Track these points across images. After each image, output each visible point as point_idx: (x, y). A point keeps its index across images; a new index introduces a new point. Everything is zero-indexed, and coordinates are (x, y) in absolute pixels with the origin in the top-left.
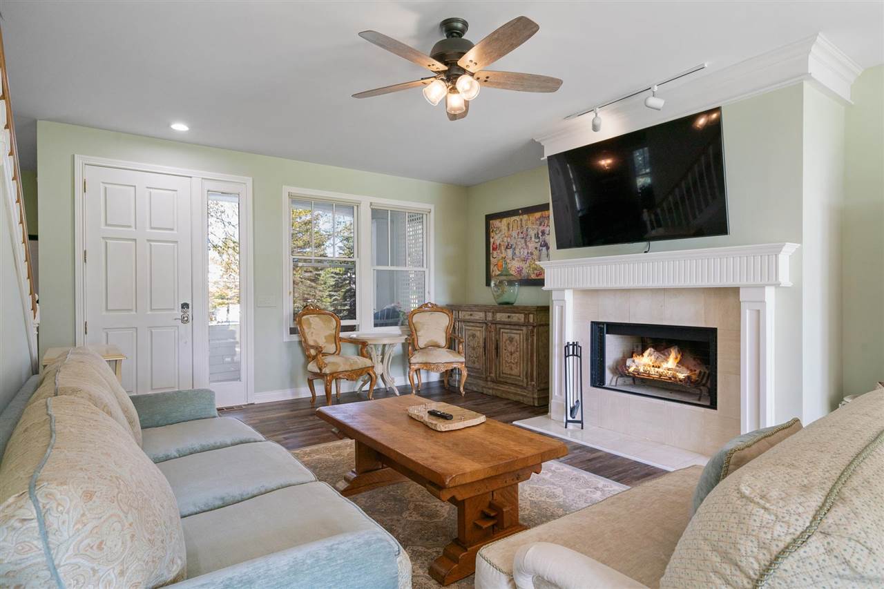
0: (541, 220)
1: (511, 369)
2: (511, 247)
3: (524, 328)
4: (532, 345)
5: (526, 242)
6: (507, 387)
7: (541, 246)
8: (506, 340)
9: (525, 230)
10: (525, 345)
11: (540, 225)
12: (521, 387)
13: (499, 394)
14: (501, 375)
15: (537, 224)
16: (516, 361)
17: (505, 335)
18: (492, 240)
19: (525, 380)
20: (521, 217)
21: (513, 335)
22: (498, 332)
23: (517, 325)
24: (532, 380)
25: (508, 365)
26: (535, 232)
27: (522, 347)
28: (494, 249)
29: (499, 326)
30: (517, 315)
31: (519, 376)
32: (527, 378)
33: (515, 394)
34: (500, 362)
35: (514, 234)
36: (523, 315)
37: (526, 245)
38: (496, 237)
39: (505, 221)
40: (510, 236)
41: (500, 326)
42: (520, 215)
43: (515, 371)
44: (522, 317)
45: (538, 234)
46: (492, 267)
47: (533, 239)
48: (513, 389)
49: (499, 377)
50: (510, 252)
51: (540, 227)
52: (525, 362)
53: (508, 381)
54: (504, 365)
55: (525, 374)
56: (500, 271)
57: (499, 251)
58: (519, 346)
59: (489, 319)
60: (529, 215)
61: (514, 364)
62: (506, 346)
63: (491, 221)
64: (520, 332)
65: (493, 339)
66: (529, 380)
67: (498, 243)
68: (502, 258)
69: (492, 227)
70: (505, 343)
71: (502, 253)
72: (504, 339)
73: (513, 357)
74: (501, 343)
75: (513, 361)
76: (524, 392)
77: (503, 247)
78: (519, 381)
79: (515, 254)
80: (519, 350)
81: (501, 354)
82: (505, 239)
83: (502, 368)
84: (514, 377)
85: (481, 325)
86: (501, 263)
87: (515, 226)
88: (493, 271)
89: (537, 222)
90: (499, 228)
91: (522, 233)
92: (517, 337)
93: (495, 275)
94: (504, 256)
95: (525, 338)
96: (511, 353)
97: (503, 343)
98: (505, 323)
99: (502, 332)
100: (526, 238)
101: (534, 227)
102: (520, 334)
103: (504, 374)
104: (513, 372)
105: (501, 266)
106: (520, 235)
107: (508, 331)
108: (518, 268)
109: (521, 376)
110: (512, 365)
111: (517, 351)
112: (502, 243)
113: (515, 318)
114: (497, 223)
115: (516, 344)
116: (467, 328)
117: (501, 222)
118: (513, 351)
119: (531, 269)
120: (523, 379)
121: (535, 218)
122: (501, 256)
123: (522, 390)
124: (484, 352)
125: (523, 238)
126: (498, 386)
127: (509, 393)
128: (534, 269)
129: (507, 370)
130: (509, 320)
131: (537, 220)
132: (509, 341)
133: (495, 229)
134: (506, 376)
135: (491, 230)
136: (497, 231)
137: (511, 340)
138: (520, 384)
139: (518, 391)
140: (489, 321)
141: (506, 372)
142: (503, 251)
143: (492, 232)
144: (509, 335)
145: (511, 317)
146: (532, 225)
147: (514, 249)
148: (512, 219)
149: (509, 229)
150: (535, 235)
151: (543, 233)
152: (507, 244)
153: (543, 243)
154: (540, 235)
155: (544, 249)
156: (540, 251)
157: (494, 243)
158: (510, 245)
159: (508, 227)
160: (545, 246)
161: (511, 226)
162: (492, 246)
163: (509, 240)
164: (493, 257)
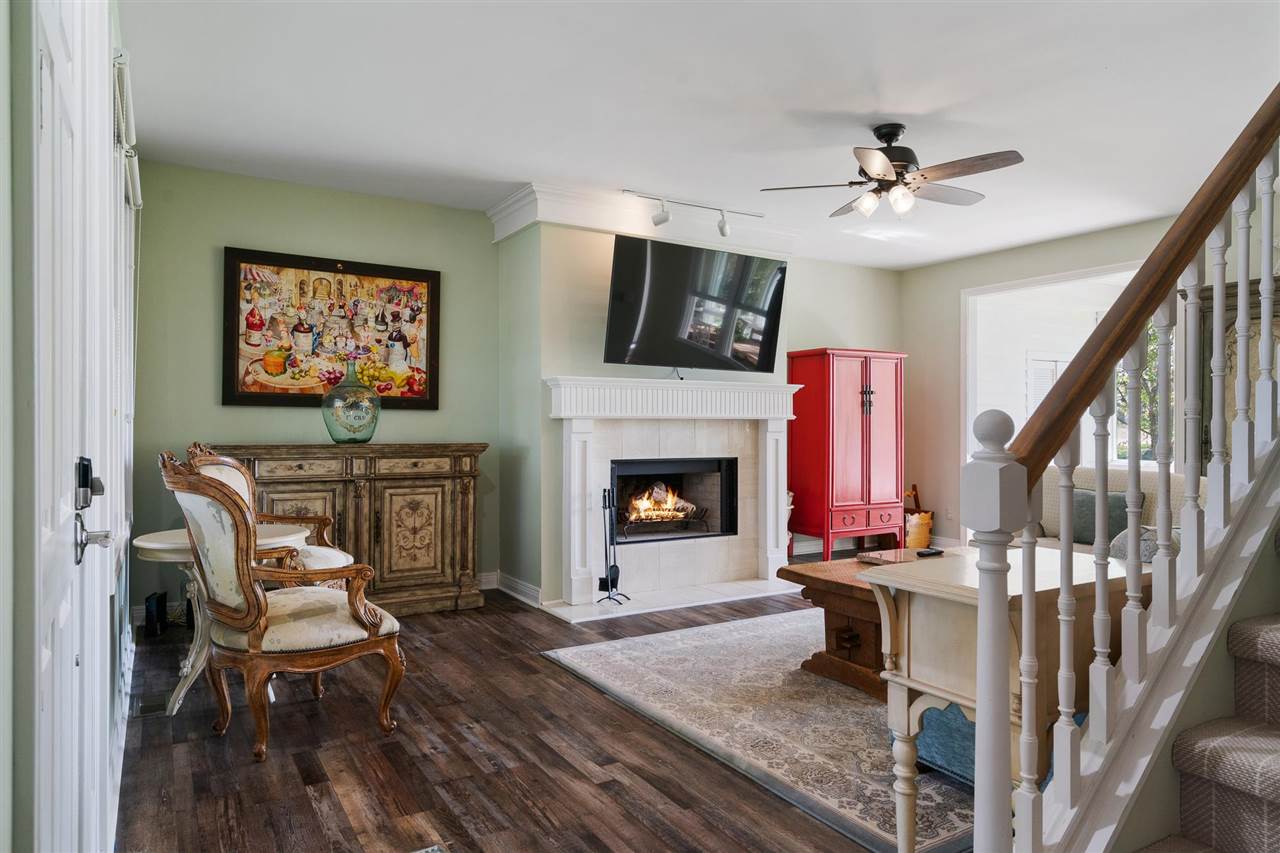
0: (392, 292)
1: (415, 558)
2: (310, 329)
3: (448, 484)
4: (465, 508)
5: (352, 326)
6: (406, 594)
7: (390, 338)
8: (402, 508)
9: (350, 303)
10: (448, 511)
11: (390, 302)
12: (441, 585)
14: (386, 575)
15: (381, 299)
16: (427, 541)
17: (396, 502)
18: (245, 308)
19: (448, 571)
20: (339, 276)
21: (418, 498)
22: (376, 496)
23: (437, 477)
24: (464, 567)
25: (404, 554)
26: (378, 311)
27: (439, 515)
28: (250, 326)
29: (379, 484)
30: (435, 460)
31: (435, 568)
32: (453, 566)
33: (433, 600)
34: (381, 552)
35: (320, 304)
36: (447, 460)
37: (352, 331)
38: (261, 302)
39: (290, 277)
40: (309, 309)
41: (385, 484)
42: (337, 271)
43: (425, 560)
44: (446, 464)
45: (383, 316)
46: (243, 365)
47: (371, 323)
48: (421, 594)
49: (382, 579)
50: (305, 341)
51: (388, 305)
52: (449, 541)
53: (406, 583)
54: (395, 556)
55: (447, 560)
56: (272, 374)
57: (270, 333)
58: (433, 515)
59: (359, 472)
60: (361, 277)
61: (420, 548)
62: (402, 520)
63: (243, 265)
64: (436, 489)
65: (366, 510)
66: (458, 568)
67: (267, 315)
68: (280, 349)
69: (246, 279)
70: (398, 514)
71: (281, 339)
72: (396, 508)
73: (418, 536)
74: (387, 516)
75: (418, 544)
76: (449, 592)
77: (282, 327)
78: (435, 576)
79: (321, 344)
80: (433, 522)
81: (386, 536)
82: (292, 311)
83: (390, 562)
84: (423, 572)
85: (328, 486)
86: (277, 357)
87: (322, 291)
88: (247, 373)
89: (383, 295)
90: (269, 285)
91: (341, 307)
92: (429, 500)
93: (255, 382)
94: (286, 345)
95: (448, 498)
96: (415, 531)
97: (394, 515)
98: (404, 477)
99: (391, 495)
100: (352, 319)
101: (374, 302)
102: (436, 494)
103: (394, 572)
104: (418, 565)
105: (276, 365)
106: (336, 311)
107: (407, 490)
108: (330, 373)
109: (439, 566)
110: (417, 551)
111: (430, 524)
112: (280, 318)
113: (429, 465)
114: (266, 272)
115: (426, 512)
116: (275, 496)
117: (278, 274)
118: (418, 525)
119: (365, 378)
120: (443, 571)
121: (377, 286)
122: (275, 343)
123: (445, 589)
124: (340, 540)
125: (343, 317)
126: (382, 599)
127: (417, 602)
128: (373, 378)
129: (401, 563)
130: (416, 470)
131: (381, 291)
132: (407, 510)
133: (258, 285)
134: (399, 575)
135: (243, 284)
136: (265, 290)
137: (414, 507)
138: (438, 580)
139: (437, 593)
140: (359, 477)
141: (401, 568)
142: (284, 334)
143: (246, 288)
144: (408, 498)
145: (420, 465)
146: (369, 298)
147: (318, 334)
148: (315, 275)
149: (303, 293)
150: (377, 317)
151: (396, 317)
152: (296, 321)
153: (395, 334)
154: (389, 318)
155: (399, 346)
156: (387, 346)
157: (252, 313)
158: (306, 326)
159: (301, 289)
160: (398, 341)
161: (311, 288)
162: (247, 319)
163: (303, 314)
164: (247, 343)
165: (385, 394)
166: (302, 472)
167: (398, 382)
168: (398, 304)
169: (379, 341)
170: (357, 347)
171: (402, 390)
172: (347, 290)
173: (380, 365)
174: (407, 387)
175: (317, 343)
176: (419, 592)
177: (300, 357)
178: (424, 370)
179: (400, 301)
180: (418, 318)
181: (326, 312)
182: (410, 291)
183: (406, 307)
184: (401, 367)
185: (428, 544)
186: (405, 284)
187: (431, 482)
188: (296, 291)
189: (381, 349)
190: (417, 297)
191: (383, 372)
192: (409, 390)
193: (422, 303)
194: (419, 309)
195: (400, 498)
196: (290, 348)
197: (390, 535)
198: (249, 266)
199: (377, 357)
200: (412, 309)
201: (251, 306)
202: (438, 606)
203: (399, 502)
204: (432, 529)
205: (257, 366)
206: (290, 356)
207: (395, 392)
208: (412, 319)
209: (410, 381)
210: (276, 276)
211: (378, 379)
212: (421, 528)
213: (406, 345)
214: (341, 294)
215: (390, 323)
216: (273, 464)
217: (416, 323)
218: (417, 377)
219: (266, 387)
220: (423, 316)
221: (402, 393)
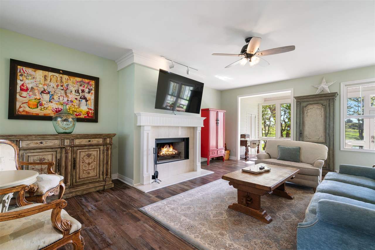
0: (82, 83)
1: (89, 173)
2: (49, 93)
3: (102, 147)
4: (107, 155)
5: (66, 93)
6: (85, 186)
7: (81, 98)
8: (84, 156)
9: (65, 85)
10: (102, 157)
11: (80, 86)
13: (78, 194)
14: (78, 180)
15: (77, 85)
16: (94, 167)
17: (82, 154)
19: (101, 176)
20: (61, 75)
21: (90, 152)
22: (74, 152)
23: (98, 145)
24: (107, 175)
25: (85, 172)
26: (76, 89)
27: (98, 158)
28: (22, 90)
29: (75, 148)
30: (97, 139)
31: (96, 176)
32: (103, 175)
33: (96, 187)
34: (76, 173)
35: (53, 84)
36: (101, 139)
37: (66, 95)
38: (27, 81)
39: (40, 74)
40: (48, 85)
41: (77, 148)
42: (60, 73)
43: (92, 174)
44: (101, 141)
45: (78, 90)
47: (74, 92)
48: (91, 186)
49: (76, 182)
51: (80, 87)
52: (102, 166)
53: (85, 182)
54: (81, 173)
55: (101, 173)
56: (31, 108)
57: (31, 93)
58: (96, 158)
59: (67, 144)
60: (70, 76)
61: (91, 170)
62: (84, 160)
63: (19, 67)
64: (97, 149)
65: (70, 158)
66: (105, 175)
67: (30, 86)
68: (36, 99)
69: (20, 72)
70: (82, 158)
71: (36, 95)
72: (82, 156)
73: (90, 166)
74: (78, 160)
75: (90, 168)
76: (102, 184)
77: (36, 91)
78: (96, 179)
79: (53, 98)
80: (96, 160)
81: (78, 166)
82: (41, 86)
83: (79, 176)
84: (91, 178)
85: (54, 150)
86: (34, 102)
87: (54, 79)
88: (20, 107)
89: (78, 83)
90: (31, 75)
91: (61, 86)
92: (94, 153)
93: (24, 111)
94: (38, 98)
95: (102, 152)
96: (89, 164)
97: (81, 158)
98: (85, 146)
99: (80, 152)
100: (66, 90)
101: (75, 85)
102: (97, 151)
103: (81, 179)
104: (90, 175)
105: (34, 105)
106: (60, 87)
107: (86, 150)
108: (56, 109)
109: (98, 175)
110: (90, 171)
111: (95, 161)
112: (35, 88)
113: (94, 141)
114: (30, 71)
115: (93, 157)
116: (30, 154)
117: (35, 72)
118: (90, 162)
119: (71, 111)
120: (99, 177)
121: (76, 80)
122: (33, 97)
123: (100, 183)
124: (59, 169)
125: (62, 90)
126: (76, 189)
127: (90, 188)
128: (74, 111)
129: (84, 175)
130: (90, 143)
131: (77, 82)
132: (86, 157)
133: (26, 75)
134: (83, 180)
135: (19, 74)
136: (29, 77)
137: (89, 156)
138: (98, 180)
139: (97, 184)
140: (67, 146)
141: (84, 177)
142: (37, 94)
143: (20, 75)
144: (87, 153)
145: (91, 141)
146: (73, 84)
147: (52, 95)
148: (51, 74)
149: (45, 79)
150: (76, 91)
151: (83, 91)
152: (43, 90)
153: (82, 97)
154: (80, 91)
155: (84, 101)
156: (79, 101)
157: (23, 85)
158: (47, 92)
159: (45, 78)
160: (84, 99)
161: (49, 78)
162: (20, 87)
163: (46, 87)
164: (20, 96)
165: (78, 117)
166: (42, 145)
167: (83, 113)
168: (84, 87)
169: (76, 99)
170: (68, 100)
171: (85, 116)
172: (64, 80)
173: (77, 107)
174: (87, 115)
175: (51, 98)
176: (90, 185)
177: (44, 102)
178: (93, 109)
179: (85, 86)
180: (91, 92)
181: (55, 87)
182: (88, 83)
183: (87, 88)
184: (84, 108)
185: (94, 168)
186: (87, 81)
187: (95, 147)
188: (43, 78)
189: (78, 102)
190: (91, 85)
191: (78, 109)
192: (87, 116)
193: (93, 87)
194: (92, 89)
195: (84, 153)
196: (40, 99)
197: (79, 166)
198: (21, 67)
199: (75, 104)
200: (89, 89)
201: (22, 83)
202: (98, 189)
203: (83, 154)
204: (95, 163)
205: (25, 105)
206: (40, 102)
207: (82, 116)
208: (89, 92)
209: (88, 113)
210: (34, 72)
211: (76, 112)
212: (92, 163)
213: (87, 101)
214: (62, 82)
215: (81, 93)
216: (28, 142)
217: (90, 94)
218: (90, 111)
219: (29, 113)
220: (93, 92)
221: (85, 117)
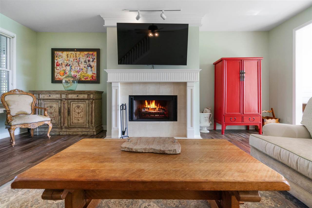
0: (88, 55)
1: (79, 120)
2: (69, 65)
3: (87, 101)
4: (92, 108)
5: (79, 64)
6: (76, 129)
7: (87, 66)
8: (75, 107)
9: (78, 58)
10: (87, 108)
11: (87, 57)
12: (85, 128)
13: (70, 133)
14: (72, 124)
15: (85, 57)
16: (82, 116)
18: (56, 61)
19: (87, 124)
21: (79, 105)
23: (83, 99)
24: (92, 124)
25: (76, 119)
26: (85, 60)
27: (85, 109)
28: (57, 65)
29: (69, 101)
30: (83, 95)
31: (84, 123)
33: (82, 132)
34: (70, 118)
35: (72, 59)
37: (79, 65)
38: (59, 60)
39: (65, 53)
41: (71, 101)
42: (75, 51)
43: (81, 121)
44: (86, 96)
45: (86, 61)
46: (56, 74)
47: (83, 63)
48: (80, 130)
49: (70, 125)
50: (68, 68)
51: (87, 58)
52: (87, 116)
53: (76, 126)
54: (74, 119)
55: (87, 121)
56: (61, 76)
57: (61, 67)
58: (83, 109)
59: (63, 98)
60: (81, 52)
61: (80, 118)
62: (75, 110)
63: (55, 52)
64: (84, 103)
65: (66, 107)
66: (90, 124)
67: (60, 63)
68: (63, 70)
69: (56, 55)
70: (74, 108)
71: (63, 68)
72: (74, 107)
73: (79, 115)
74: (71, 109)
75: (79, 117)
76: (87, 130)
77: (63, 65)
78: (83, 125)
79: (72, 68)
80: (83, 111)
81: (71, 114)
82: (65, 61)
83: (72, 121)
84: (81, 124)
85: (57, 101)
86: (62, 72)
87: (72, 56)
88: (57, 76)
89: (86, 56)
90: (61, 56)
91: (76, 60)
92: (82, 105)
93: (58, 78)
94: (64, 69)
95: (87, 105)
96: (79, 113)
97: (73, 109)
98: (74, 99)
99: (72, 104)
100: (79, 62)
101: (84, 58)
102: (84, 104)
104: (79, 122)
105: (62, 74)
106: (75, 61)
107: (77, 103)
108: (74, 75)
109: (85, 123)
110: (79, 118)
111: (82, 112)
112: (63, 63)
113: (81, 96)
114: (60, 53)
115: (81, 108)
116: (45, 103)
117: (62, 53)
118: (79, 112)
119: (82, 76)
121: (84, 54)
122: (62, 69)
123: (86, 129)
124: (60, 114)
125: (77, 62)
126: (70, 130)
127: (78, 131)
128: (84, 76)
129: (75, 121)
130: (78, 97)
131: (85, 55)
132: (76, 108)
133: (58, 56)
134: (75, 124)
135: (55, 56)
136: (60, 57)
137: (78, 107)
138: (85, 126)
139: (84, 130)
141: (75, 122)
142: (64, 67)
143: (56, 57)
144: (77, 105)
145: (79, 96)
146: (82, 56)
147: (71, 66)
148: (70, 52)
149: (68, 57)
150: (84, 61)
151: (89, 61)
152: (66, 64)
153: (89, 65)
154: (87, 61)
155: (90, 68)
156: (87, 68)
157: (57, 63)
158: (68, 65)
159: (67, 56)
160: (90, 67)
161: (69, 56)
162: (56, 64)
163: (68, 62)
164: (57, 69)
165: (86, 80)
166: (50, 97)
167: (89, 77)
168: (89, 58)
169: (85, 67)
170: (80, 69)
171: (90, 79)
172: (77, 55)
173: (85, 73)
174: (92, 78)
175: (71, 69)
176: (79, 129)
177: (67, 72)
178: (96, 74)
179: (90, 57)
180: (94, 61)
181: (73, 61)
182: (92, 54)
183: (91, 58)
184: (90, 73)
185: (82, 117)
186: (91, 53)
187: (82, 101)
188: (66, 57)
189: (86, 69)
190: (94, 56)
191: (86, 74)
192: (92, 79)
193: (95, 57)
194: (94, 59)
195: (75, 105)
196: (65, 70)
197: (72, 114)
198: (56, 52)
199: (84, 71)
200: (93, 59)
201: (57, 61)
202: (83, 133)
203: (74, 105)
204: (83, 113)
205: (59, 74)
206: (65, 72)
207: (89, 79)
208: (93, 61)
209: (92, 77)
210: (62, 54)
211: (85, 76)
212: (80, 112)
213: (91, 68)
214: (76, 57)
215: (87, 63)
216: (44, 95)
217: (94, 62)
218: (94, 75)
219: (60, 79)
220: (95, 60)
221: (91, 79)
